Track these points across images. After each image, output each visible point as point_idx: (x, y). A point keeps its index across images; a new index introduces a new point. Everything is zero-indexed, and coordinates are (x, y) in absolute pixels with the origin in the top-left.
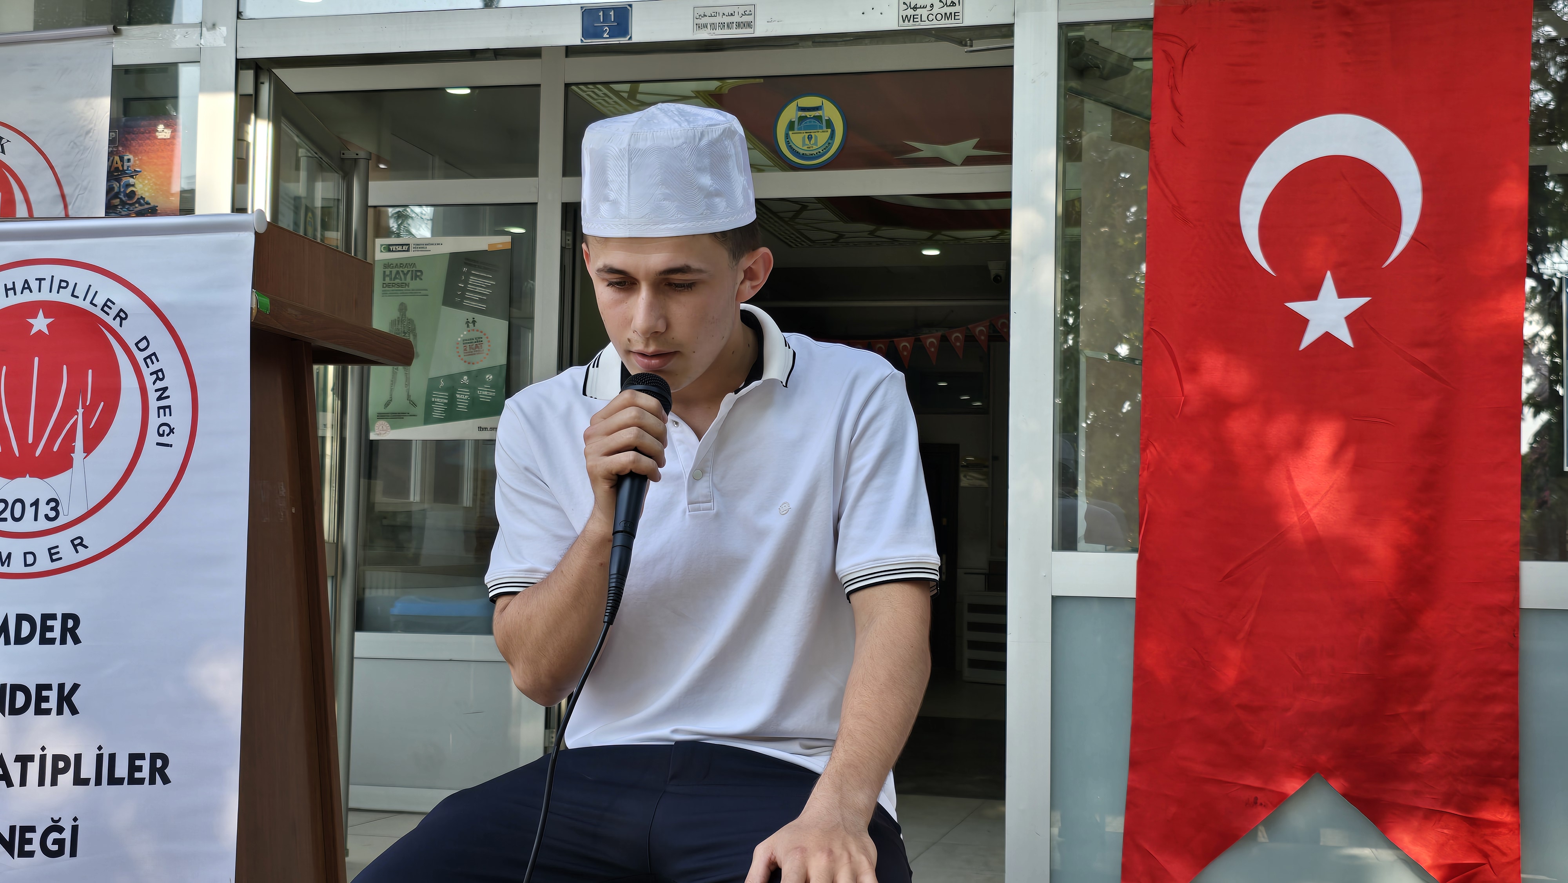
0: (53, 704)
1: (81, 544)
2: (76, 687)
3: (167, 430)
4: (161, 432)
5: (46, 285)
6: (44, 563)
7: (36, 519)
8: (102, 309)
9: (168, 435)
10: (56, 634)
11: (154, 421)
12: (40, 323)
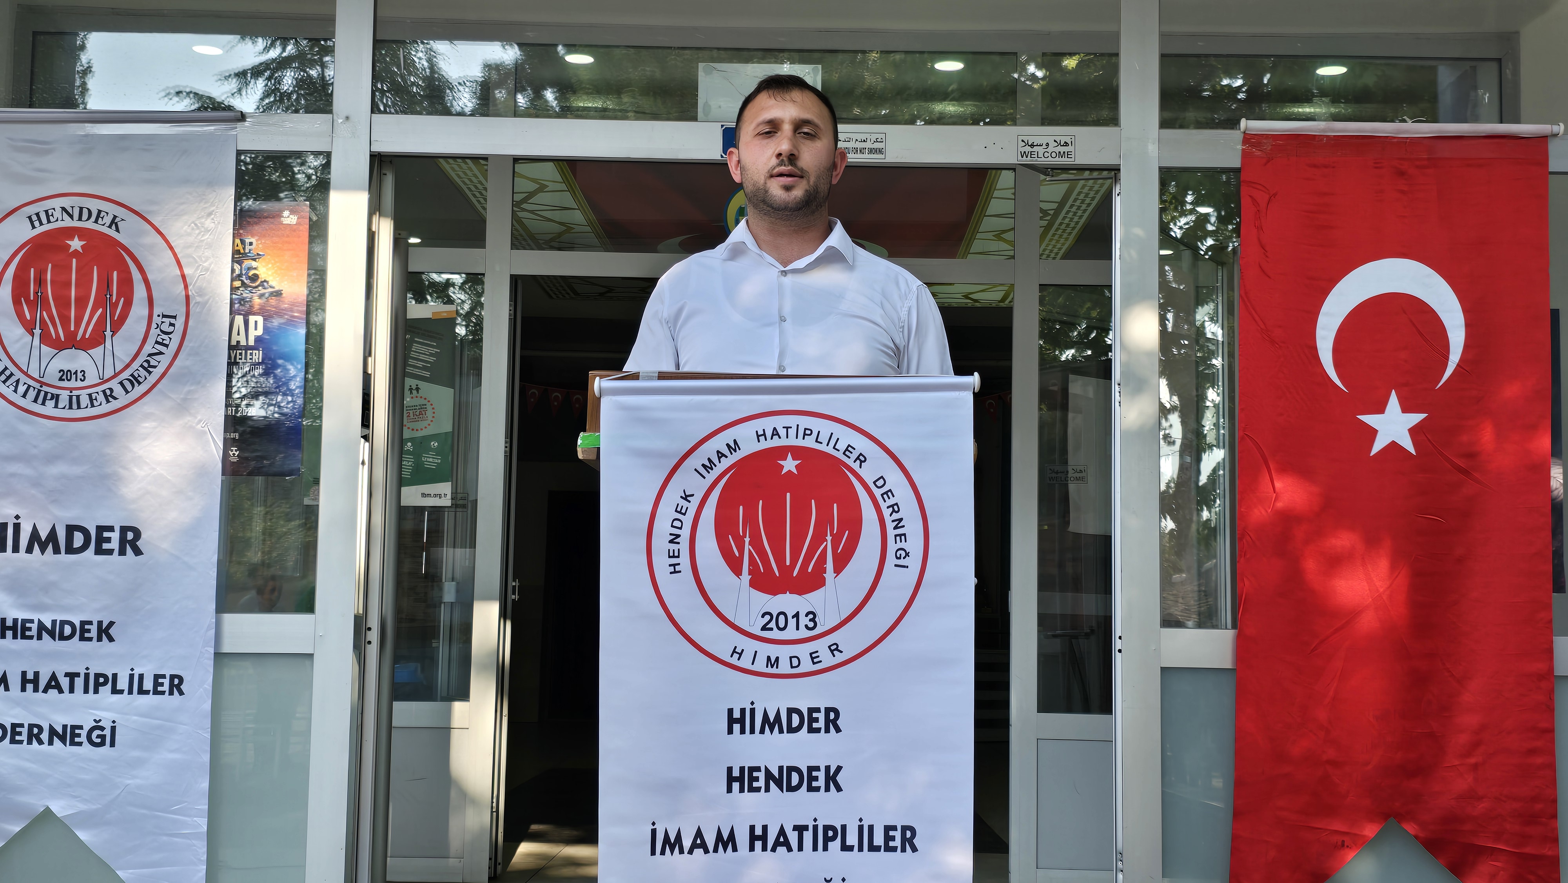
0: (821, 783)
1: (837, 649)
2: (839, 769)
3: (903, 554)
4: (898, 556)
5: (792, 432)
6: (807, 666)
7: (798, 629)
8: (844, 453)
9: (904, 558)
10: (821, 724)
11: (892, 547)
12: (789, 465)
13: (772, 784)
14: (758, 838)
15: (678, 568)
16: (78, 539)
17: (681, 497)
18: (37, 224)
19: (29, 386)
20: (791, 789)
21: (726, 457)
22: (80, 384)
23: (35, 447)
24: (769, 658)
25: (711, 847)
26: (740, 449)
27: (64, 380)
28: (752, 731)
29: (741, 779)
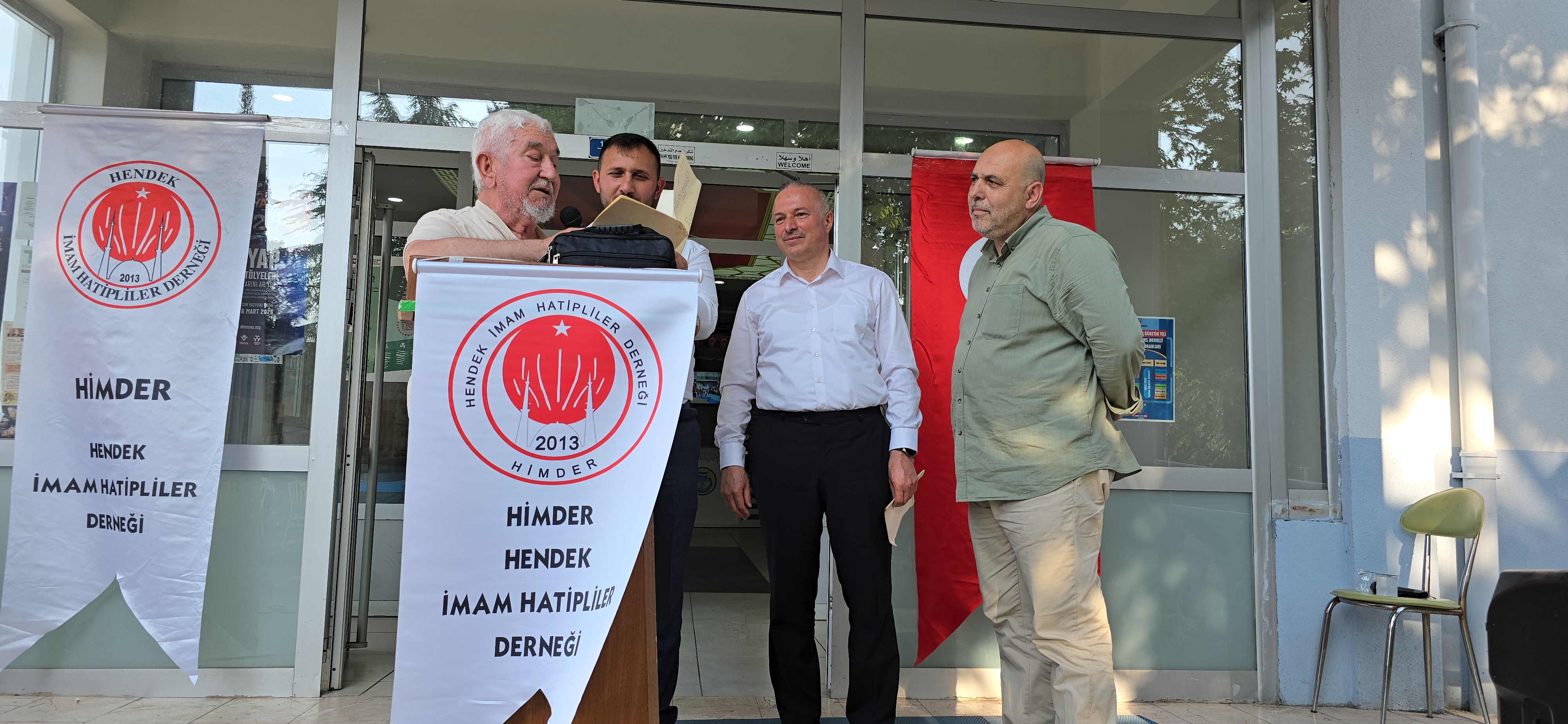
0: (576, 561)
1: (592, 464)
2: (589, 550)
3: (644, 395)
4: (641, 397)
5: (565, 305)
6: (570, 476)
7: (564, 449)
8: (603, 322)
9: (644, 398)
10: (578, 517)
11: (636, 390)
12: (562, 329)
13: (540, 562)
14: (528, 602)
15: (472, 403)
16: (124, 389)
17: (478, 350)
18: (116, 179)
19: (99, 285)
20: (554, 565)
21: (514, 321)
22: (135, 284)
23: (100, 326)
24: (541, 470)
25: (491, 609)
26: (524, 316)
27: (123, 281)
28: (526, 524)
29: (516, 559)
